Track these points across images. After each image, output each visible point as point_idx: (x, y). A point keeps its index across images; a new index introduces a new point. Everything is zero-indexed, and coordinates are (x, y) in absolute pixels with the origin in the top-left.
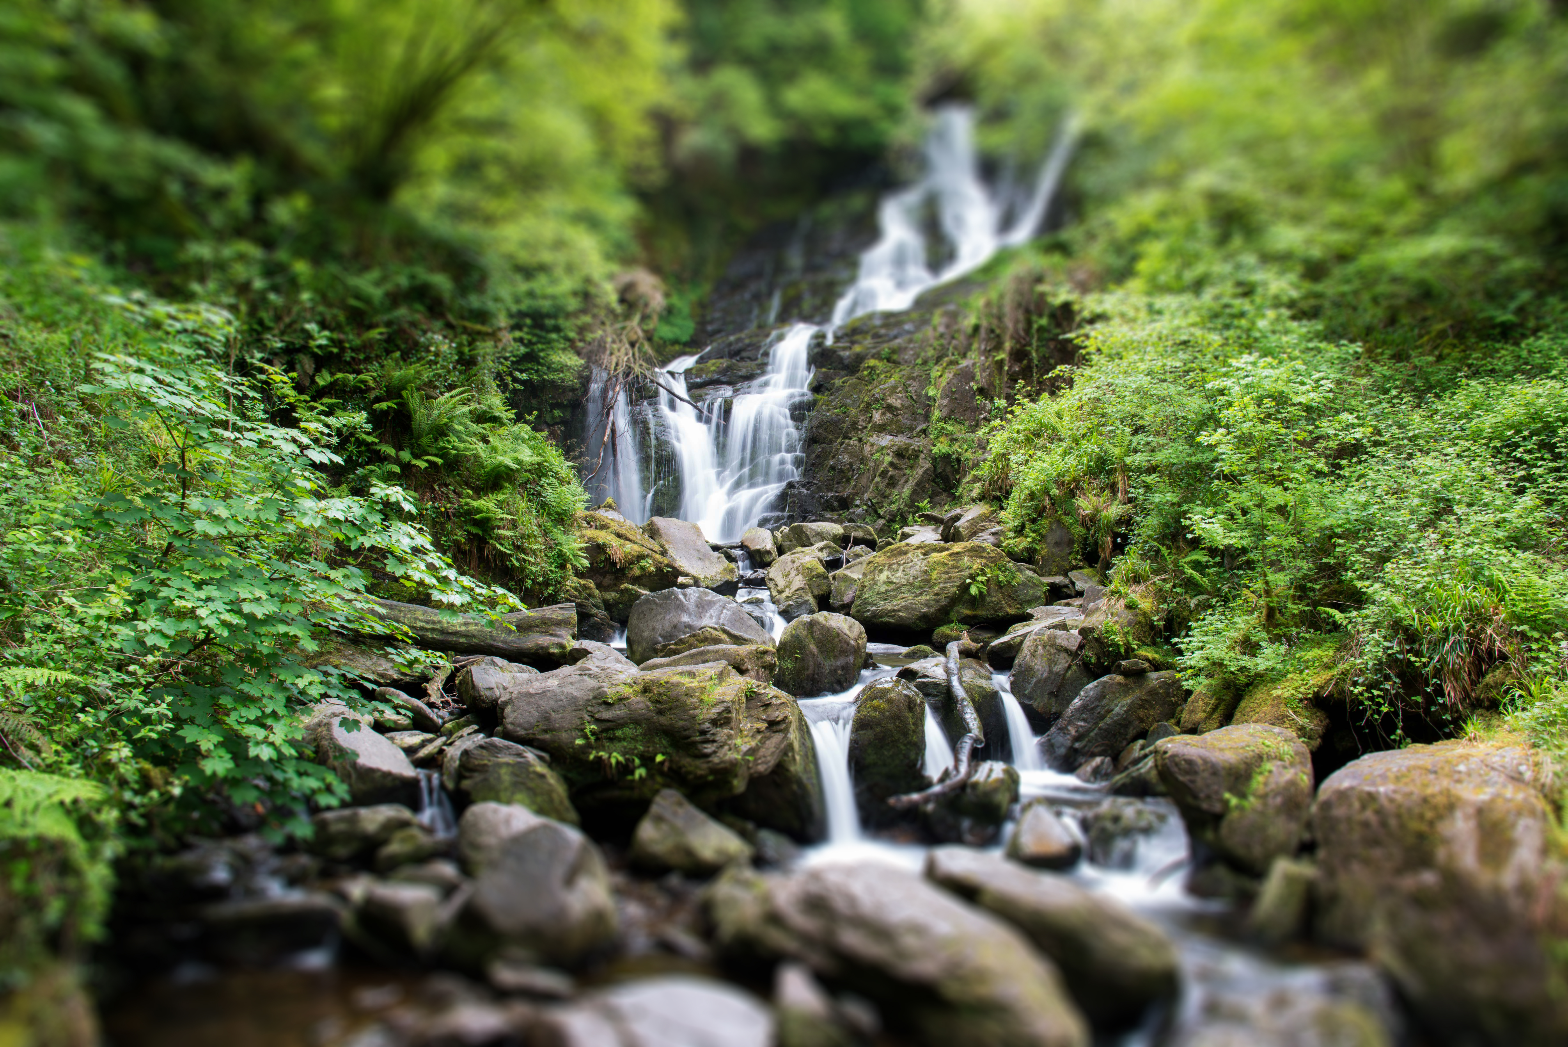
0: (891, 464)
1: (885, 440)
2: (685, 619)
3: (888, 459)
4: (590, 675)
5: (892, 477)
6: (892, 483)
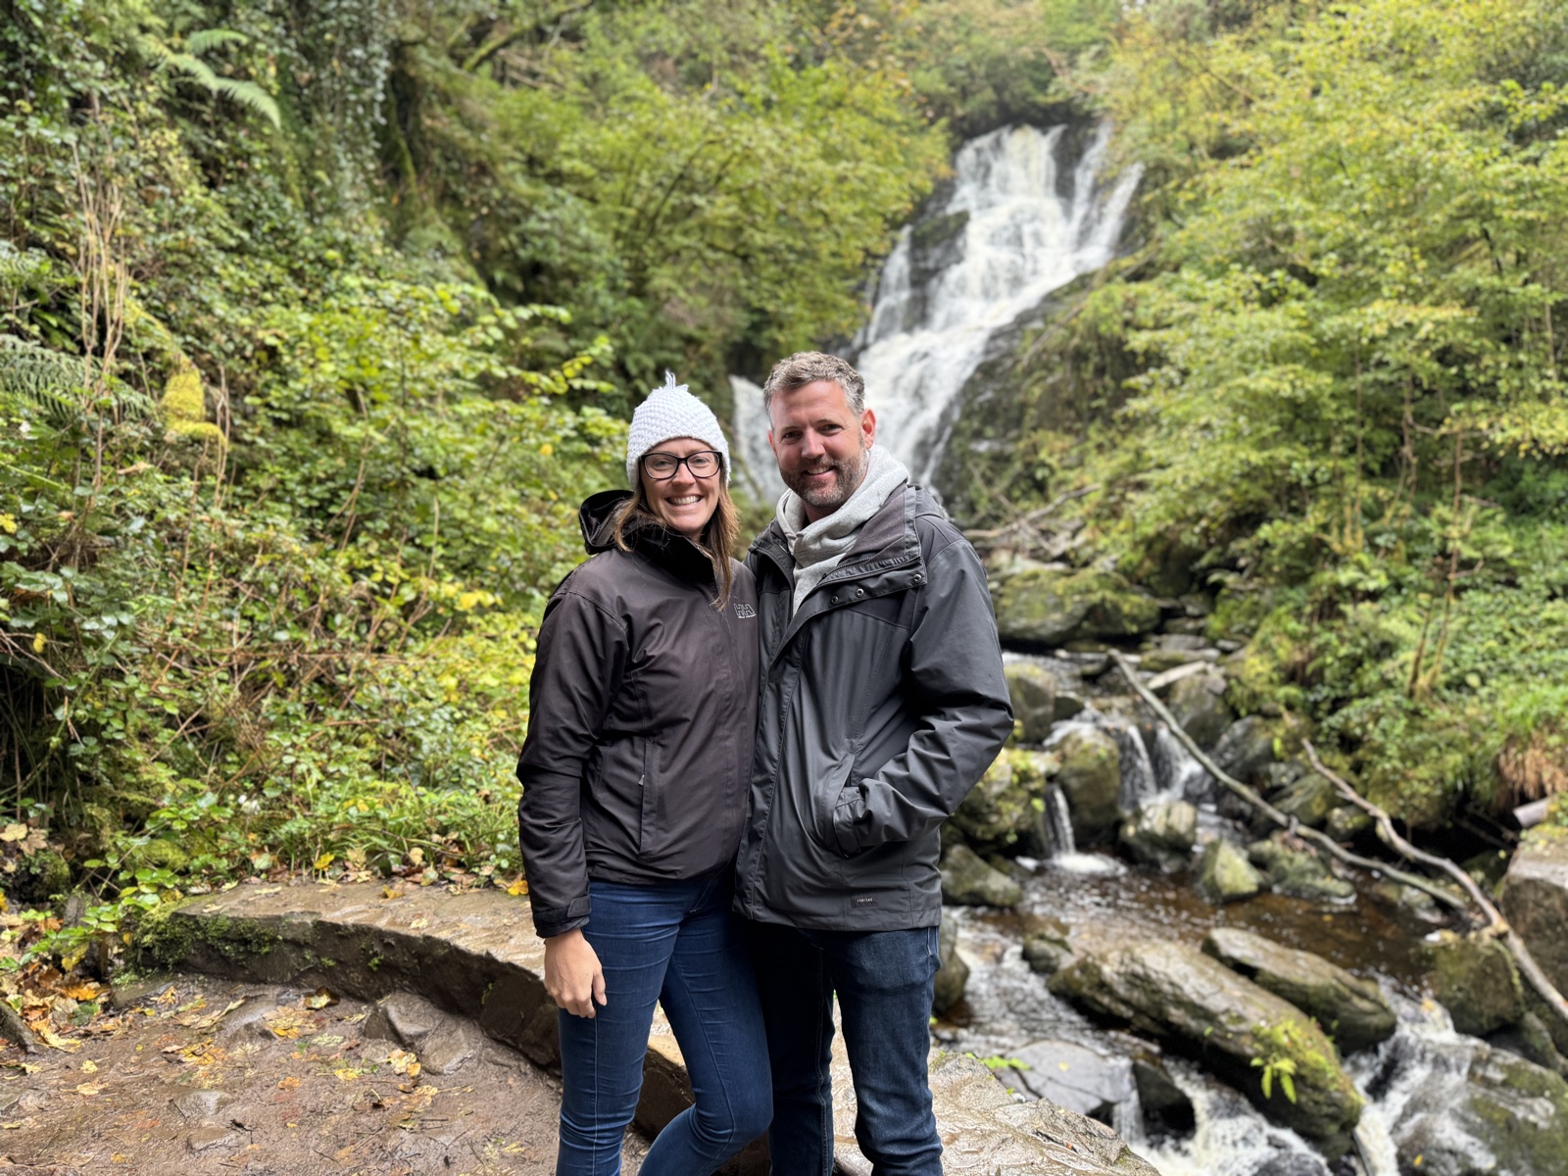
0: (988, 467)
1: (983, 446)
3: (985, 463)
5: (988, 478)
6: (989, 483)
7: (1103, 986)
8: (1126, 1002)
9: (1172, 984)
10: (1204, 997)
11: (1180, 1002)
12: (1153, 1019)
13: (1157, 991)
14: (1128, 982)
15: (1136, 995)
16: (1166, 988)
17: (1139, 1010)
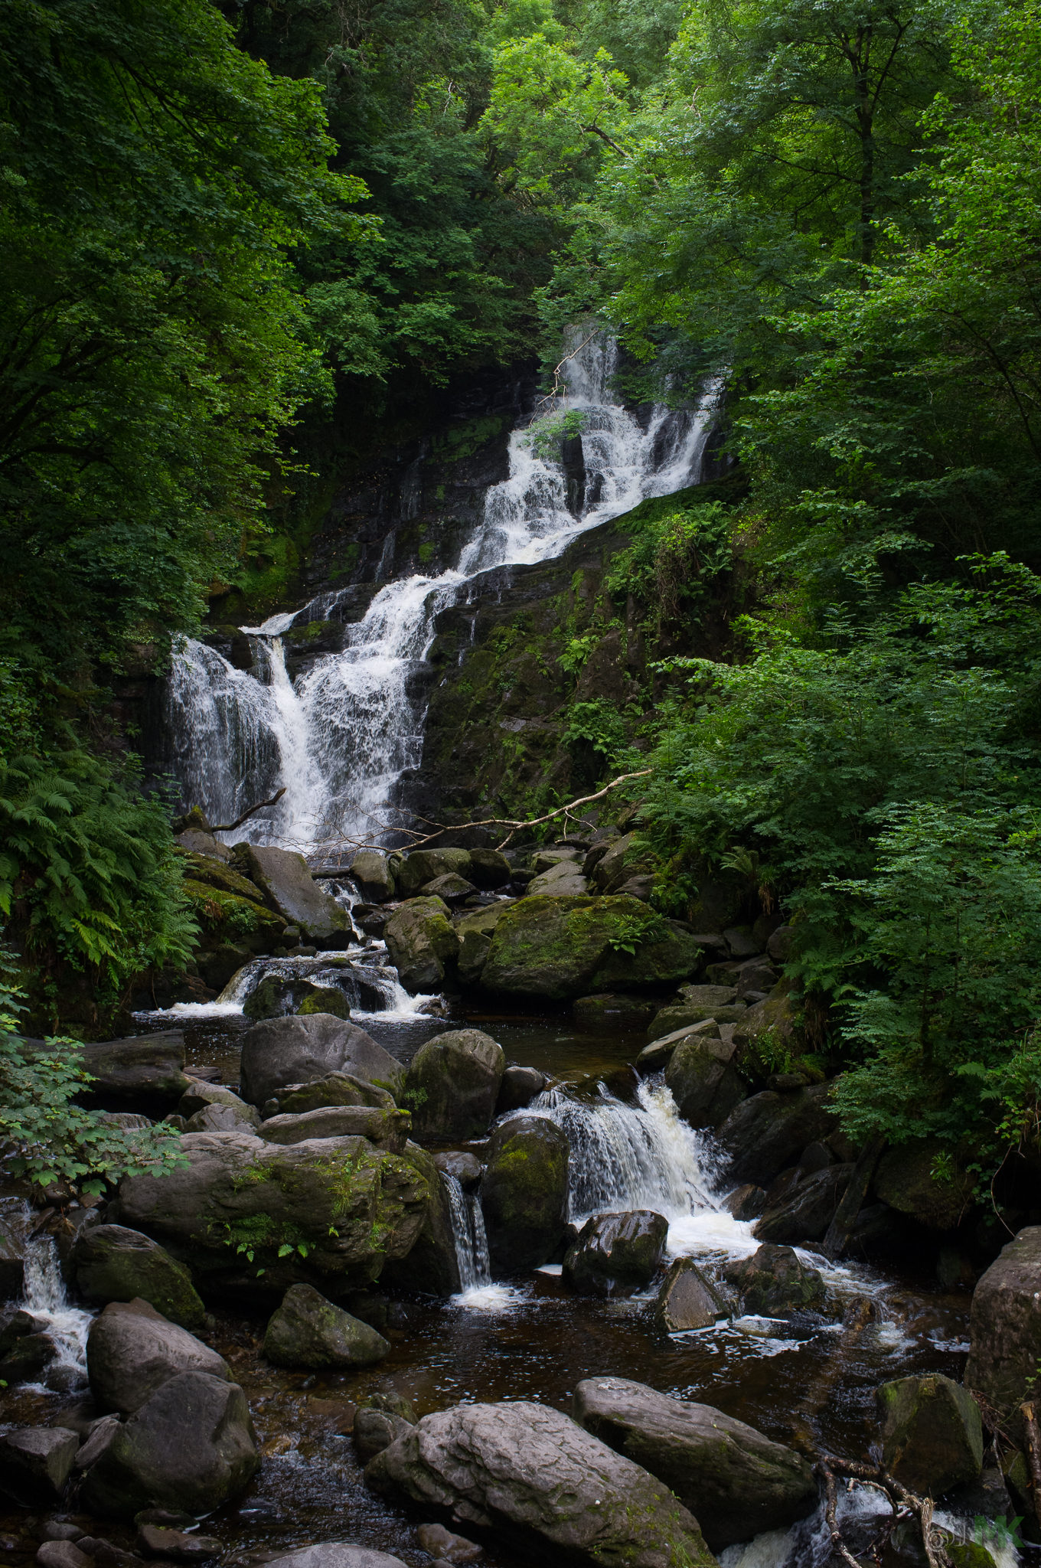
0: (525, 754)
1: (518, 726)
2: (306, 1052)
3: (521, 748)
4: (212, 1151)
5: (524, 770)
6: (526, 776)
7: (422, 1464)
8: (448, 1486)
9: (499, 1456)
10: (532, 1471)
11: (507, 1480)
12: (477, 1506)
13: (483, 1468)
14: (453, 1457)
15: (459, 1476)
16: (491, 1462)
17: (460, 1494)
